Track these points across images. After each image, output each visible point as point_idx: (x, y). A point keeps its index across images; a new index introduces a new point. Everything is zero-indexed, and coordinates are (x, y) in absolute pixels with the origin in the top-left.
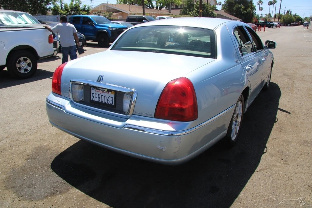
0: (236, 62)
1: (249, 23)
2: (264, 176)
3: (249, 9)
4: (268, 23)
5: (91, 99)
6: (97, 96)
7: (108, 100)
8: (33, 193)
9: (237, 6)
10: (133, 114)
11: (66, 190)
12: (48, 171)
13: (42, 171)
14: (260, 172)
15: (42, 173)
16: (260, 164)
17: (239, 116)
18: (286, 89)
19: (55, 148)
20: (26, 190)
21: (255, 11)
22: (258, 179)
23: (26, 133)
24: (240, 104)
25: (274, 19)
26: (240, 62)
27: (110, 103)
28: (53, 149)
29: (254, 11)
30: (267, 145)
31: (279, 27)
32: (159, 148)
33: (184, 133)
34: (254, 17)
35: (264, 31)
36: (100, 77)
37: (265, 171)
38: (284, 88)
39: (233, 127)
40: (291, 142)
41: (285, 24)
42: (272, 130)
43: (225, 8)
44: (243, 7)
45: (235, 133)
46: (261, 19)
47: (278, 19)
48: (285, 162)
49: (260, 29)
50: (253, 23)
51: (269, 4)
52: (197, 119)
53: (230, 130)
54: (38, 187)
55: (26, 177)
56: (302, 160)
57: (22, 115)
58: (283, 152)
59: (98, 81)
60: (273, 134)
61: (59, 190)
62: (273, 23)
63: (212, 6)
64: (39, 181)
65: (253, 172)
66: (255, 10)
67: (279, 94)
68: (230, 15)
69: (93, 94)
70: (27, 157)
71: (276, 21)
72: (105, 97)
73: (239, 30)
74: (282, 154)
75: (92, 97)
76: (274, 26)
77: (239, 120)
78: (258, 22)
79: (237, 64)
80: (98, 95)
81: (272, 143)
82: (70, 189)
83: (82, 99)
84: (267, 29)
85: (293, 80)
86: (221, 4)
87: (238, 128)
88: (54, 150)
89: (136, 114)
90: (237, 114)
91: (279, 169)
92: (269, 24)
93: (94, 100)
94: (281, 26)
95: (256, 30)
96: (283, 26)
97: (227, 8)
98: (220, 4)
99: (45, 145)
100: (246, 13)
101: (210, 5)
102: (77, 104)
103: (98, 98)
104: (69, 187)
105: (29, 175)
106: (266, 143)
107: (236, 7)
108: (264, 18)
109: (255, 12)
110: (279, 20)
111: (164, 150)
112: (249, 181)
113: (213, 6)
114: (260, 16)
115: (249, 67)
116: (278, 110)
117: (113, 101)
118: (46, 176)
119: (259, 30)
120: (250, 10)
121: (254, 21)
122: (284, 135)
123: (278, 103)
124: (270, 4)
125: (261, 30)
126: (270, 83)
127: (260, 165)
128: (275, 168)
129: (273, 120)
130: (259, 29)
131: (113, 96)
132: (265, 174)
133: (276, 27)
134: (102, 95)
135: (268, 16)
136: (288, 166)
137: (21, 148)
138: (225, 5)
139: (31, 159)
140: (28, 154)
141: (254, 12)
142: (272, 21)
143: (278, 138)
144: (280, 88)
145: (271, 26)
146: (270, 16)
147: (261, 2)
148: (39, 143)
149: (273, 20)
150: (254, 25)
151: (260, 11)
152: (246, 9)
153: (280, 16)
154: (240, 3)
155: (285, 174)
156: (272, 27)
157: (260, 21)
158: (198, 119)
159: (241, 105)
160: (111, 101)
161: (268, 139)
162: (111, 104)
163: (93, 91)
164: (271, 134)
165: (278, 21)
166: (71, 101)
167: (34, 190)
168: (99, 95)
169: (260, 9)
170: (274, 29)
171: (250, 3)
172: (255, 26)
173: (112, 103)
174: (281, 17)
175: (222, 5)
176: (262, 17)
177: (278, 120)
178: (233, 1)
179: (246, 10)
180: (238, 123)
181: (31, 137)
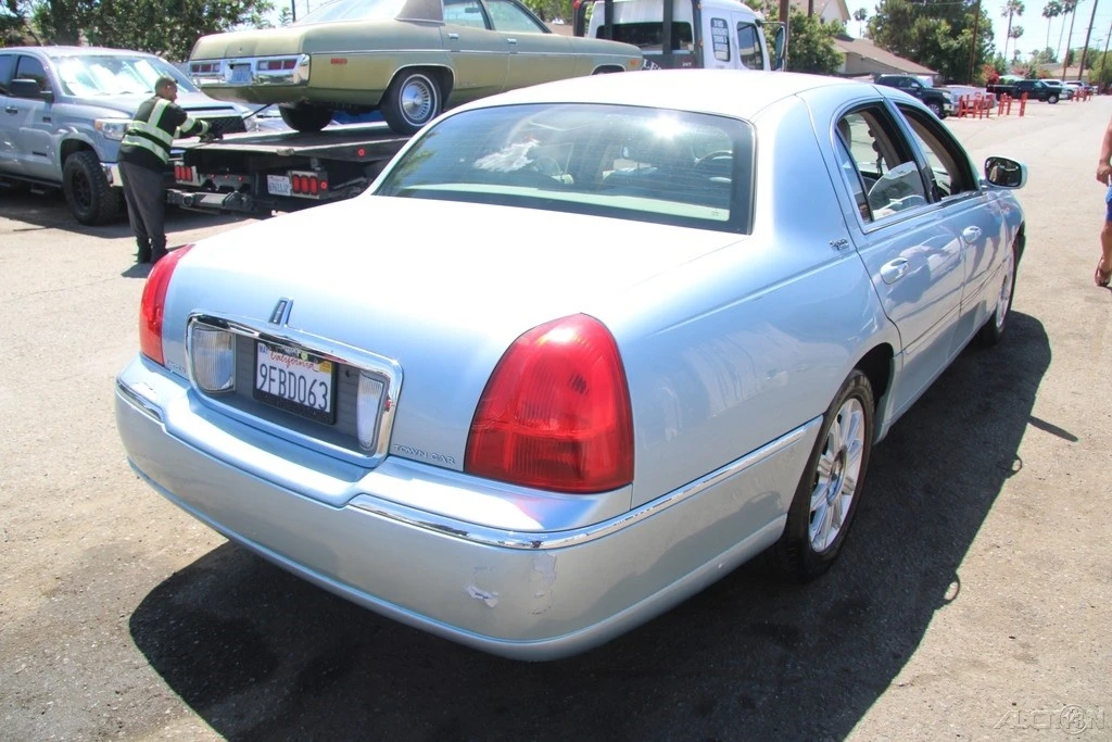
0: (837, 246)
1: (966, 84)
2: (926, 706)
3: (967, 34)
4: (1038, 85)
5: (259, 386)
6: (275, 374)
7: (311, 393)
8: (31, 729)
9: (922, 22)
10: (389, 455)
11: (155, 722)
12: (110, 643)
13: (89, 644)
14: (911, 689)
15: (86, 649)
16: (918, 651)
17: (849, 457)
18: (1072, 342)
19: (160, 553)
20: (9, 718)
21: (993, 42)
22: (897, 720)
23: (75, 492)
24: (852, 411)
25: (1062, 71)
26: (852, 247)
27: (317, 406)
28: (151, 556)
29: (987, 41)
30: (959, 572)
31: (1081, 99)
32: (474, 596)
33: (581, 537)
34: (984, 63)
35: (1022, 113)
36: (281, 307)
37: (933, 683)
38: (1067, 336)
39: (817, 501)
40: (1061, 565)
41: (1107, 85)
42: (991, 511)
43: (879, 32)
44: (945, 27)
45: (829, 522)
46: (1011, 70)
47: (1079, 69)
48: (1020, 651)
49: (1006, 108)
50: (979, 84)
51: (1045, 14)
52: (631, 483)
53: (800, 513)
54: (56, 706)
55: (23, 666)
56: (1097, 643)
57: (79, 423)
58: (1018, 607)
59: (271, 320)
60: (996, 527)
61: (129, 722)
62: (1057, 83)
63: (828, 23)
64: (66, 684)
65: (881, 686)
66: (992, 38)
67: (1042, 360)
68: (897, 55)
69: (264, 368)
70: (51, 585)
71: (1071, 78)
72: (302, 380)
73: (869, 116)
74: (1014, 613)
75: (260, 380)
76: (1061, 96)
77: (853, 470)
78: (1002, 81)
79: (837, 253)
80: (277, 371)
81: (983, 563)
82: (169, 719)
83: (227, 385)
84: (1033, 106)
85: (1104, 305)
86: (863, 17)
87: (847, 502)
88: (152, 562)
89: (400, 453)
90: (837, 450)
91: (993, 679)
92: (1044, 87)
93: (265, 389)
94: (1088, 93)
95: (991, 111)
96: (1098, 93)
97: (886, 32)
98: (861, 15)
99: (127, 539)
100: (956, 51)
101: (822, 21)
102: (212, 404)
103: (281, 383)
104: (168, 712)
105: (41, 655)
106: (956, 565)
107: (920, 30)
108: (1026, 66)
109: (993, 46)
110: (1085, 72)
111: (491, 603)
112: (858, 724)
113: (830, 24)
114: (1009, 58)
115: (893, 265)
116: (1029, 425)
117: (328, 397)
118: (98, 661)
119: (1000, 112)
120: (972, 36)
121: (984, 77)
122: (1036, 534)
123: (1034, 398)
124: (1051, 13)
125: (1009, 109)
126: (1010, 314)
127: (916, 657)
128: (975, 676)
129: (1004, 466)
130: (1001, 106)
131: (327, 378)
132: (933, 697)
133: (1070, 97)
134: (291, 374)
135: (1043, 57)
136: (1032, 668)
137: (42, 550)
138: (878, 21)
139: (65, 593)
140: (58, 574)
141: (988, 45)
142: (1056, 78)
143: (1009, 544)
144: (1050, 337)
145: (1049, 94)
146: (1048, 57)
147: (1016, 7)
148: (107, 533)
149: (1060, 72)
150: (984, 92)
151: (1012, 40)
152: (954, 33)
153: (1087, 58)
154: (934, 13)
155: (1015, 704)
156: (1052, 99)
157: (1007, 78)
158: (635, 482)
159: (859, 413)
160: (321, 399)
161: (967, 548)
162: (322, 410)
163: (265, 357)
164: (983, 526)
165: (1080, 77)
166: (192, 389)
167: (40, 717)
168: (281, 371)
169: (1012, 30)
170: (1064, 108)
171: (972, 13)
172: (988, 97)
173: (323, 406)
174: (1094, 59)
175: (867, 18)
176: (1019, 61)
177: (1021, 467)
178: (908, 7)
179: (956, 39)
180: (845, 481)
181: (86, 509)
